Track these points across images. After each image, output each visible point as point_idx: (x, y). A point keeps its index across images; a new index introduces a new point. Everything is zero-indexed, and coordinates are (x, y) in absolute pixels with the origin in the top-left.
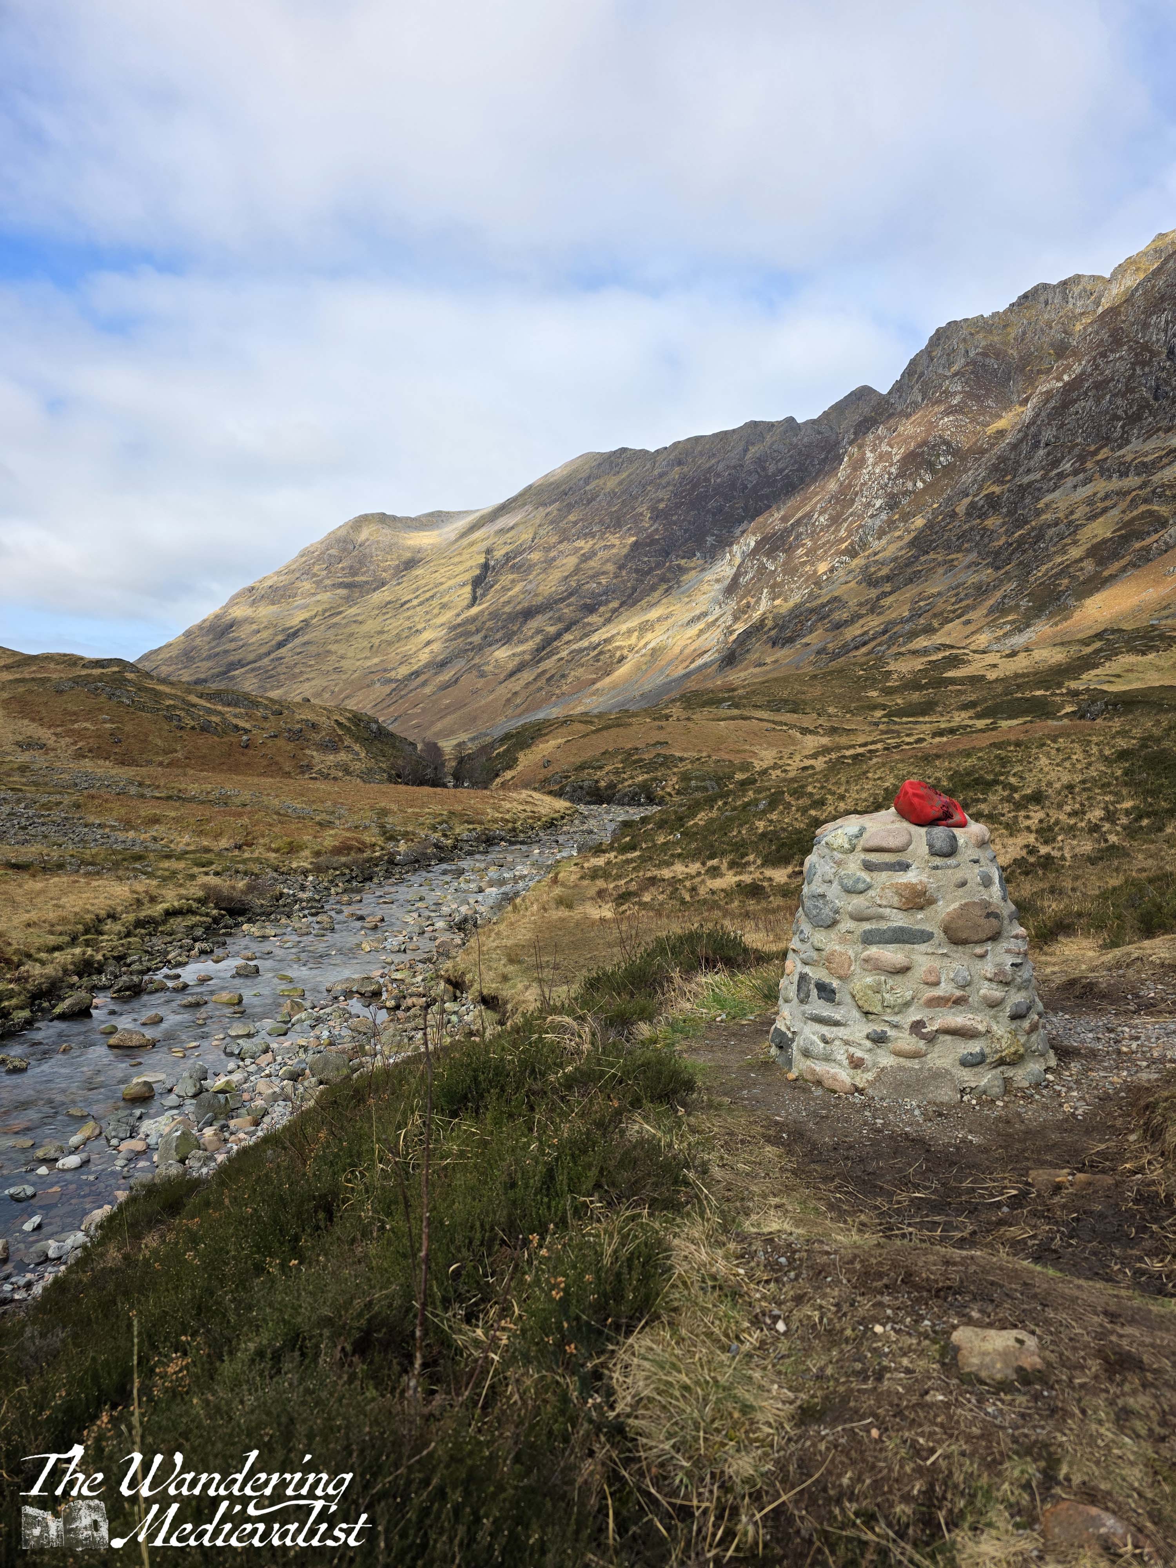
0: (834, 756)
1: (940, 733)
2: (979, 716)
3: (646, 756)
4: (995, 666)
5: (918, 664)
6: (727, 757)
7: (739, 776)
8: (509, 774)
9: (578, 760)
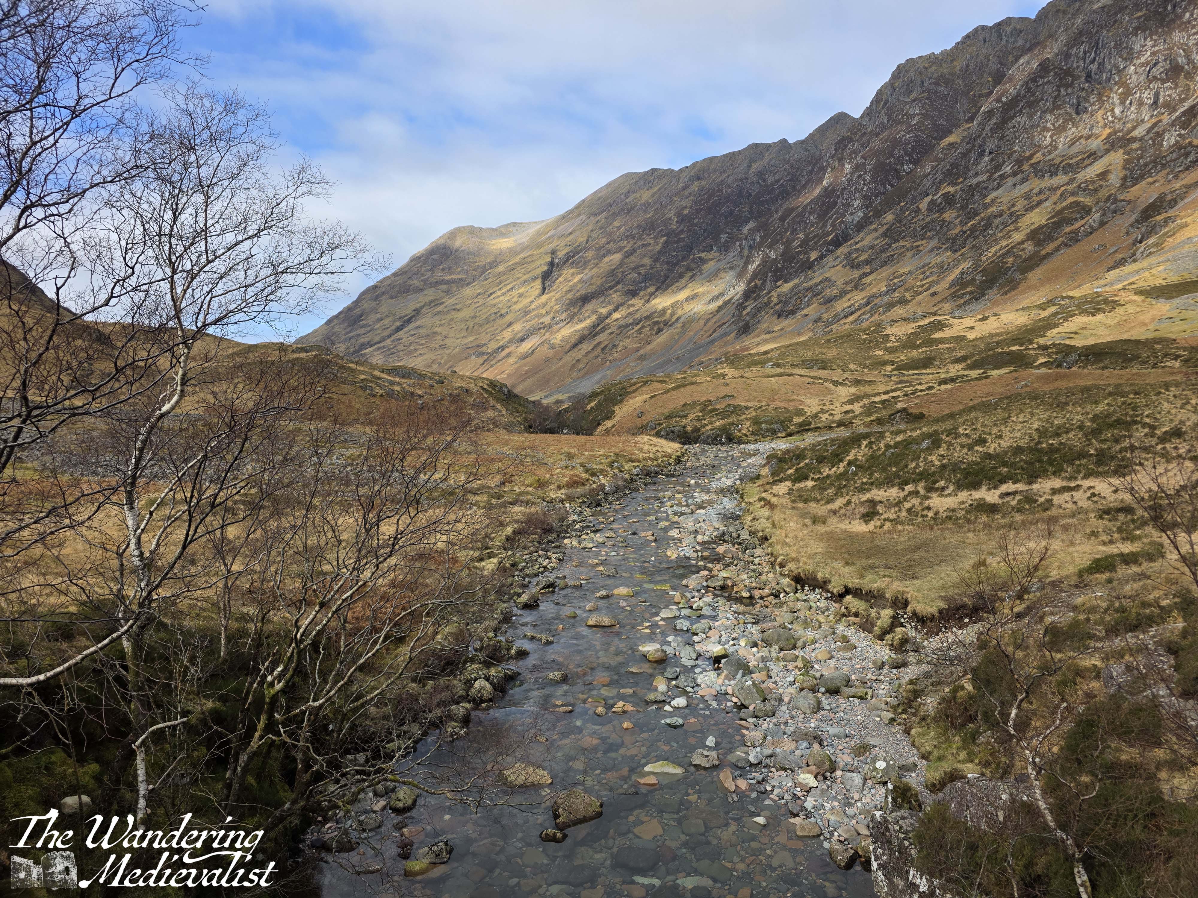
0: (866, 402)
1: (944, 382)
2: (971, 367)
3: (718, 407)
4: (972, 328)
5: (910, 328)
6: (781, 405)
7: (797, 420)
8: (609, 423)
9: (666, 412)
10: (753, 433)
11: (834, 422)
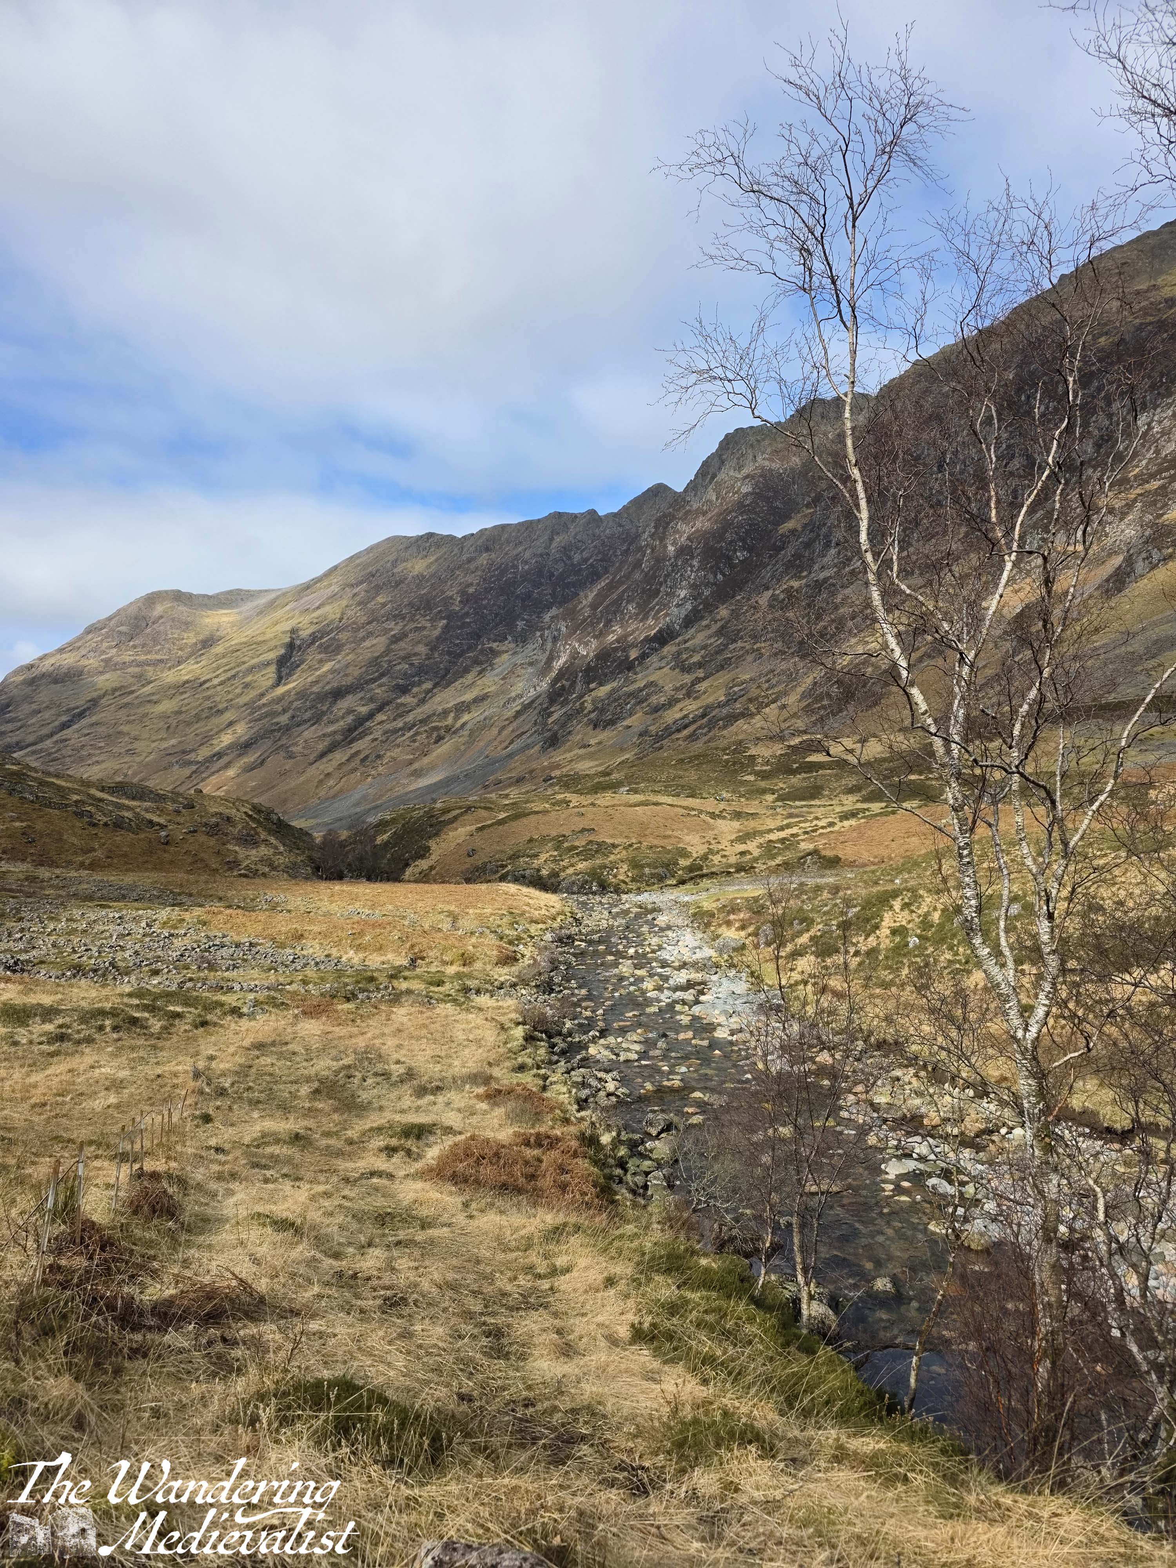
0: (760, 840)
1: (844, 817)
2: (868, 800)
3: (577, 843)
4: (852, 751)
5: (778, 748)
9: (508, 849)
10: (633, 880)
11: (731, 866)
